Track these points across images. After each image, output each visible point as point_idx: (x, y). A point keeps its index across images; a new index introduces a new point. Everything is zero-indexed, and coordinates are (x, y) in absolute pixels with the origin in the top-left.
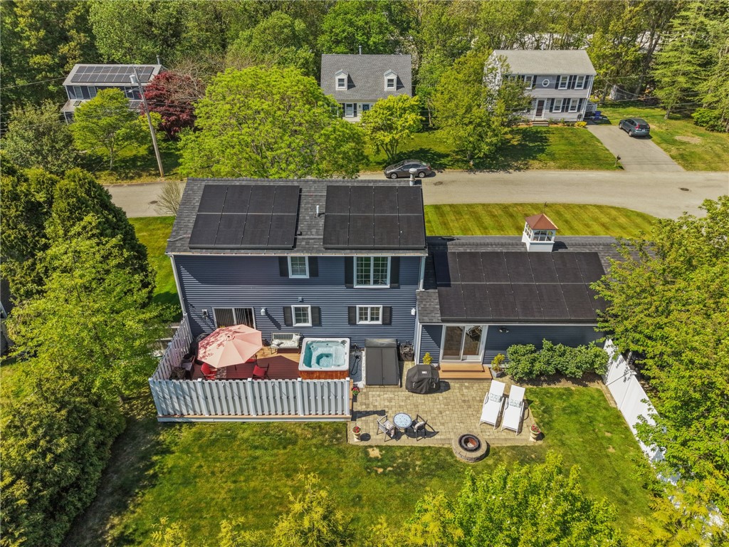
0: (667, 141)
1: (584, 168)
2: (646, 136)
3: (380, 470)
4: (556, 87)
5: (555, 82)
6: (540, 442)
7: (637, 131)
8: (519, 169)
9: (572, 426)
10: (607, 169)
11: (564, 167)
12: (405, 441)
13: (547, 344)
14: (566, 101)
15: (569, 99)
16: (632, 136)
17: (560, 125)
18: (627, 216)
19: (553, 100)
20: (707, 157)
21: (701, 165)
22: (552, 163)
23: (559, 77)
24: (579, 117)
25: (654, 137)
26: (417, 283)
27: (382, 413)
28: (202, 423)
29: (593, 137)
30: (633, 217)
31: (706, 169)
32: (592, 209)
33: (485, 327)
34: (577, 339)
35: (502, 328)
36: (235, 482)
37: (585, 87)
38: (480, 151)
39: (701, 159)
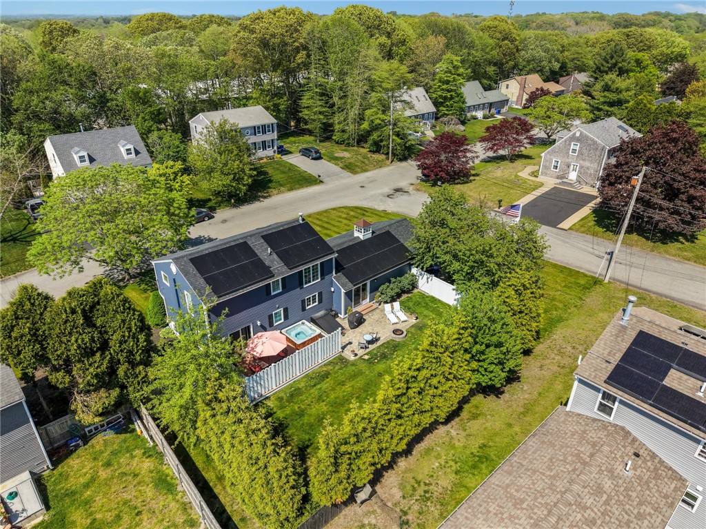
0: (333, 159)
1: (303, 187)
2: (319, 158)
3: (376, 361)
4: (255, 135)
5: (253, 131)
6: (418, 320)
7: (314, 155)
8: (265, 197)
9: (423, 309)
10: (315, 184)
11: (291, 189)
12: (371, 347)
13: (393, 280)
14: (264, 143)
15: (265, 141)
16: (312, 159)
17: (265, 160)
18: (352, 210)
19: (255, 143)
20: (358, 164)
21: (359, 170)
22: (282, 189)
23: (255, 127)
24: (274, 152)
25: (324, 157)
26: (332, 272)
27: (350, 343)
28: (274, 394)
29: (291, 164)
30: (355, 210)
31: (362, 172)
32: (332, 212)
33: (368, 282)
34: (401, 273)
35: (375, 279)
36: (323, 401)
37: (273, 132)
38: (240, 192)
39: (357, 166)
